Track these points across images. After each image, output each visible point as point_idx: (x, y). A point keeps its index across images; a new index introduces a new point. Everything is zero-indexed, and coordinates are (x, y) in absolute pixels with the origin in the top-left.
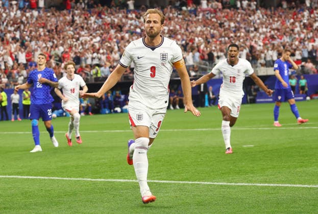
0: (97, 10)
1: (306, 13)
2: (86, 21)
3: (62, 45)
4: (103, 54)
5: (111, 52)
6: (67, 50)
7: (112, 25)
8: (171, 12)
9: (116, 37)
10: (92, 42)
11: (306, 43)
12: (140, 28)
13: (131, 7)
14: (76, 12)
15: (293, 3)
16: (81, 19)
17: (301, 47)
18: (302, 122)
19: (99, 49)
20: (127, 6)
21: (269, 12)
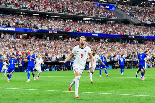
0: (38, 40)
1: (101, 43)
2: (34, 43)
3: (28, 50)
4: (40, 53)
5: (43, 52)
6: (29, 51)
7: (43, 44)
8: (60, 41)
9: (44, 48)
10: (37, 49)
11: (101, 52)
12: (51, 46)
13: (48, 39)
14: (32, 40)
15: (97, 40)
16: (33, 42)
17: (99, 54)
18: (107, 76)
19: (39, 51)
20: (47, 39)
21: (90, 43)
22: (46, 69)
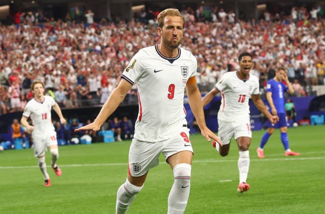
0: (48, 24)
1: (292, 27)
2: (37, 38)
3: (10, 65)
4: (57, 75)
5: (67, 73)
6: (15, 71)
7: (67, 42)
8: (136, 26)
9: (73, 56)
10: (43, 63)
11: (293, 60)
12: (100, 45)
13: (90, 20)
14: (26, 27)
15: (278, 15)
16: (32, 35)
17: (286, 66)
19: (52, 70)
20: (85, 19)
21: (249, 26)
22: (79, 138)
